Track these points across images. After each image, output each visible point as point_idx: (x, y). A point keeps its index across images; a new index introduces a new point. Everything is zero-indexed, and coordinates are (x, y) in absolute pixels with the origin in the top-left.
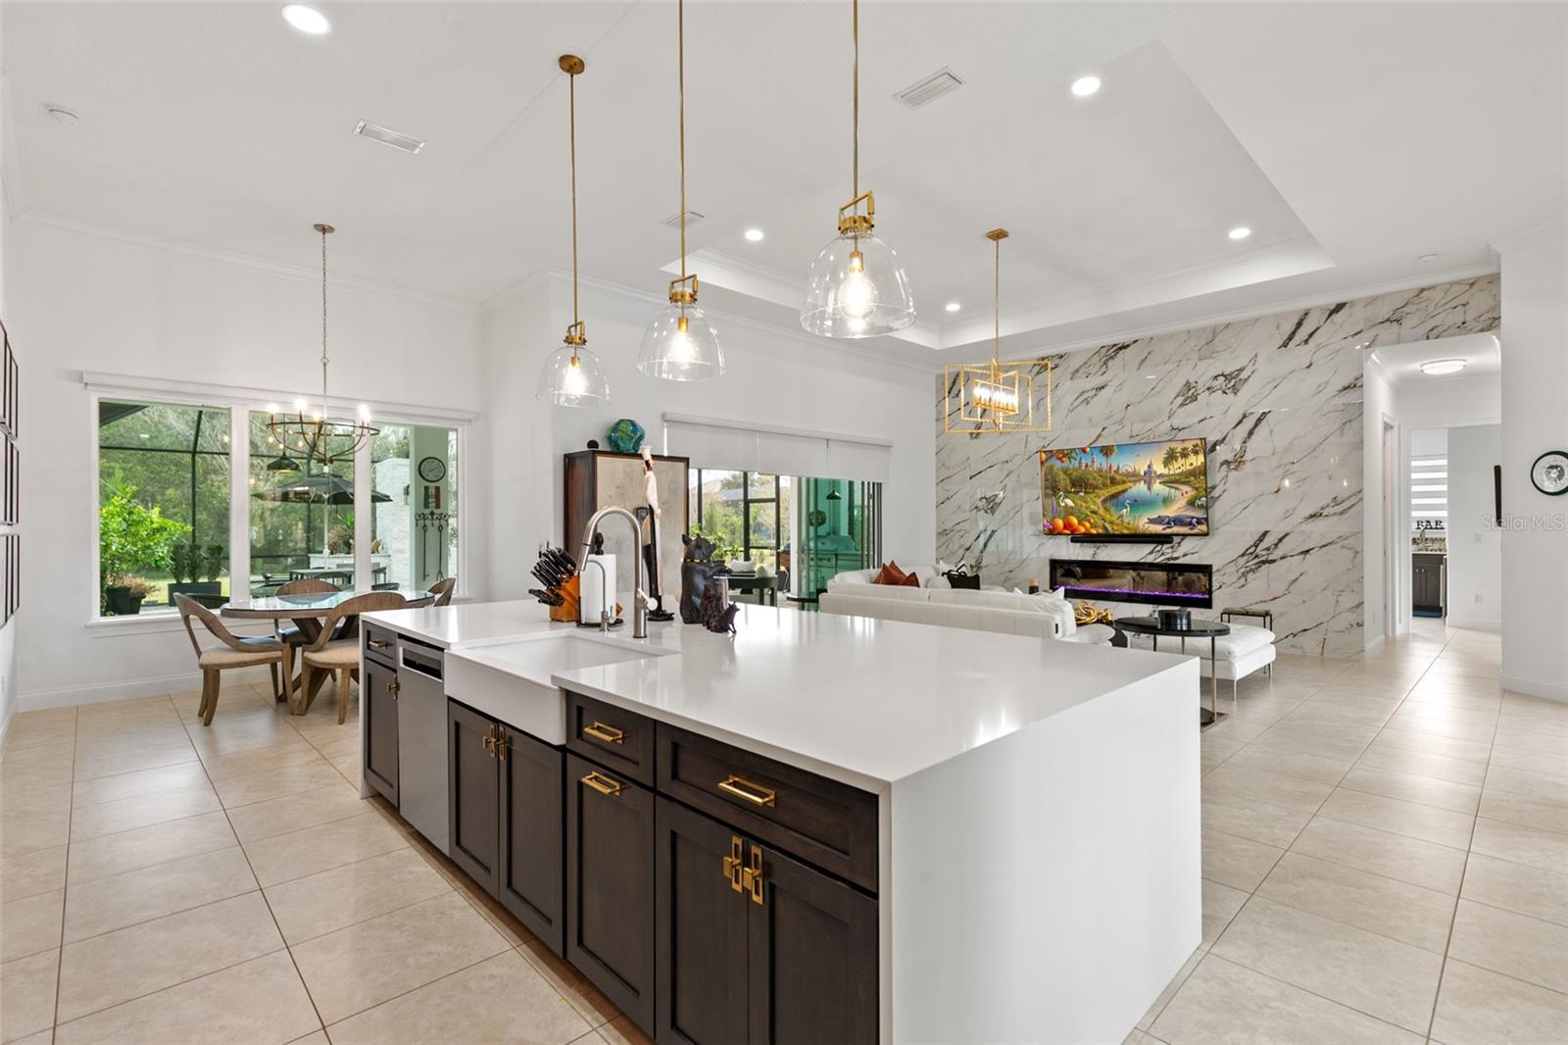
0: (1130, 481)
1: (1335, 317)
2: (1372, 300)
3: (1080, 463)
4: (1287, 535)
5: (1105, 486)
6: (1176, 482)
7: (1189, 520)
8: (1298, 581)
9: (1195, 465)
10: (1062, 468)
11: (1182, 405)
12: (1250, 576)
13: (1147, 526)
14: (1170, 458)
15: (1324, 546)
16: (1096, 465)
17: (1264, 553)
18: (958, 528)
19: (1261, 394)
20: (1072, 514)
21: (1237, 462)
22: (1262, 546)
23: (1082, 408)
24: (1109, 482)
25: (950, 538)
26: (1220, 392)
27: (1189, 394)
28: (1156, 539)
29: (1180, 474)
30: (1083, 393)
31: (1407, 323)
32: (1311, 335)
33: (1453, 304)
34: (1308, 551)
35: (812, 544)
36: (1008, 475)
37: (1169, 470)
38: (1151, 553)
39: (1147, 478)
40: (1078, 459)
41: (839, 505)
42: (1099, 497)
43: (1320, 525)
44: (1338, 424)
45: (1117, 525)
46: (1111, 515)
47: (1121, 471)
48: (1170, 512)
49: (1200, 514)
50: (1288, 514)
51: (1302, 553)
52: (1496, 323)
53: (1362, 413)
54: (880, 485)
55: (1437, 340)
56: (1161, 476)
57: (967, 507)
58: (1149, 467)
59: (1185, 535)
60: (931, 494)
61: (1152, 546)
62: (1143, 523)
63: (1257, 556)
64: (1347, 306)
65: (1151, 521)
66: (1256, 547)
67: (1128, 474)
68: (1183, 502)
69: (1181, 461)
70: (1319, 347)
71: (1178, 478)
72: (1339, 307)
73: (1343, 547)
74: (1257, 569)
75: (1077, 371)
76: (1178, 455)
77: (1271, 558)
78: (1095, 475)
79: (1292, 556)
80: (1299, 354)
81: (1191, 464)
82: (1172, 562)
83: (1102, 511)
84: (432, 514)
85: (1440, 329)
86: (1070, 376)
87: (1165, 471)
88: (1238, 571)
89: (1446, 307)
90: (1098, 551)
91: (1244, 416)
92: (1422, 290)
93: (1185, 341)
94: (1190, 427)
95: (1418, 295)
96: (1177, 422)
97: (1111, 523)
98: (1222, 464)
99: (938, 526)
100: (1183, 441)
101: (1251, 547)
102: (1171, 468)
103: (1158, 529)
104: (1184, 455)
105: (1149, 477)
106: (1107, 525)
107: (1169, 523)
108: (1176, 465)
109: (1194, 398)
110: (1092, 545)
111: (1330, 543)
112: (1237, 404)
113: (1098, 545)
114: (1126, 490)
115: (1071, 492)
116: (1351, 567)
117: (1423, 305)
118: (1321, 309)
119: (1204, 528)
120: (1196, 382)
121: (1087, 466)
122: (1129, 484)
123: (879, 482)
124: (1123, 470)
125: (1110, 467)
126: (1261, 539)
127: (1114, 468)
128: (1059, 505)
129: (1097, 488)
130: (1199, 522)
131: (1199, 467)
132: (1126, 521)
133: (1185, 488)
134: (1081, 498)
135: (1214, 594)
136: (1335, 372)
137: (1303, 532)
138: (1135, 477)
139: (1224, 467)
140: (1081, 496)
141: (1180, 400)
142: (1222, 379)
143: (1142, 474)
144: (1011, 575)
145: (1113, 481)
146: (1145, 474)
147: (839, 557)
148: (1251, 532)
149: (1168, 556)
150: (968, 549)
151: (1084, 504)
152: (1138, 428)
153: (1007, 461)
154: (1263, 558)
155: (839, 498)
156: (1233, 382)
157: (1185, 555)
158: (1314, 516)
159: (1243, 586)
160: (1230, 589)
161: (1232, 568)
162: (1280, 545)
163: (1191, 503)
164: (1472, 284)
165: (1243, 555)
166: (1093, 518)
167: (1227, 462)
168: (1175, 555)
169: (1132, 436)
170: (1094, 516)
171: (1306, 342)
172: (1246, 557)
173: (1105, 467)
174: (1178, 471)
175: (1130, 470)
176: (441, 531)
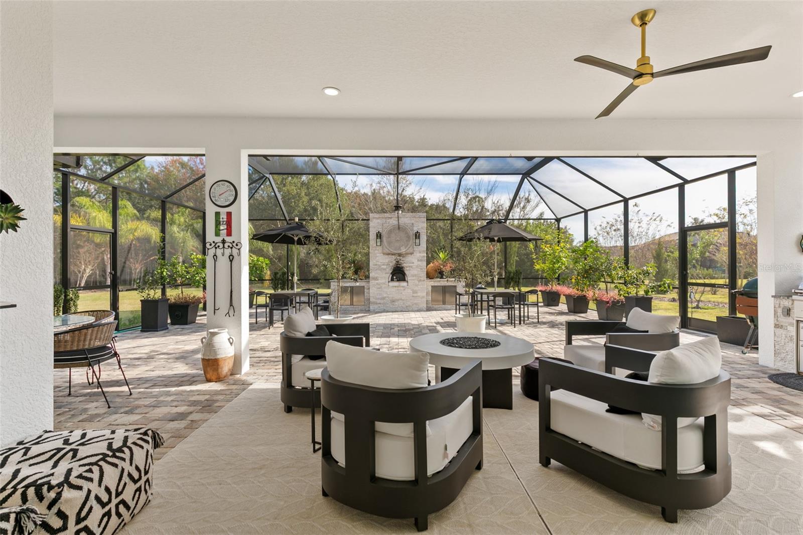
84: (224, 242)
176: (231, 261)
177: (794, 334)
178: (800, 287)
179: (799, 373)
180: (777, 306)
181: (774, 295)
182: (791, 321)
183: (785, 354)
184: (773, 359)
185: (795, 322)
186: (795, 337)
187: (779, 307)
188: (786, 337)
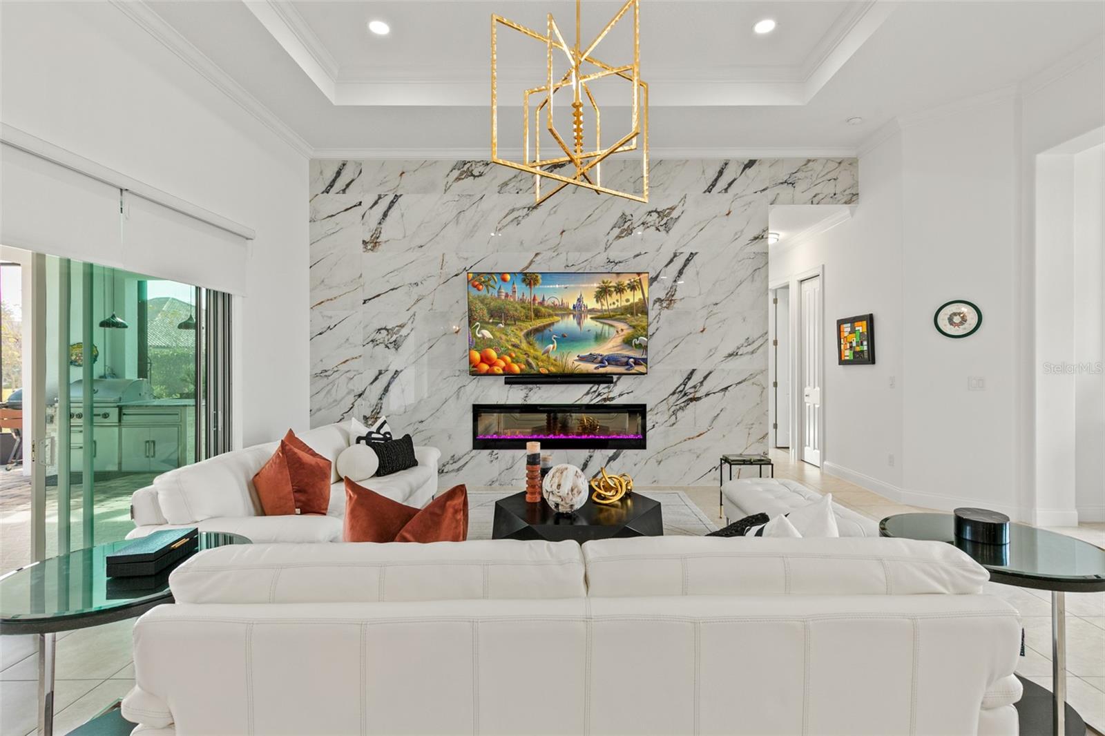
0: (557, 315)
1: (748, 171)
2: (775, 162)
3: (499, 292)
4: (710, 373)
5: (528, 318)
6: (610, 317)
7: (625, 360)
8: (720, 416)
9: (631, 301)
10: (478, 296)
11: (619, 237)
12: (680, 414)
13: (577, 363)
14: (603, 292)
15: (739, 383)
16: (518, 295)
17: (692, 390)
18: (344, 368)
19: (689, 235)
20: (490, 347)
21: (669, 300)
22: (690, 384)
23: (512, 228)
24: (533, 316)
25: (333, 382)
26: (654, 228)
27: (625, 227)
28: (592, 379)
29: (614, 310)
30: (513, 210)
31: (800, 186)
32: (730, 185)
33: (828, 177)
34: (727, 388)
35: (77, 394)
36: (418, 300)
37: (602, 305)
38: (588, 393)
39: (576, 313)
40: (497, 287)
41: (122, 339)
42: (521, 330)
43: (734, 363)
44: (750, 271)
45: (542, 361)
46: (535, 350)
47: (546, 304)
48: (605, 349)
49: (637, 354)
50: (711, 353)
51: (722, 390)
52: (854, 198)
53: (767, 263)
54: (227, 298)
55: (818, 205)
56: (592, 311)
57: (359, 338)
58: (579, 300)
59: (621, 374)
60: (304, 323)
61: (588, 387)
62: (572, 360)
63: (685, 394)
64: (757, 162)
65: (582, 359)
66: (685, 385)
67: (554, 307)
68: (619, 340)
69: (615, 296)
70: (736, 197)
71: (612, 314)
72: (751, 163)
73: (753, 383)
74: (685, 406)
75: (506, 184)
76: (613, 289)
77: (698, 395)
78: (516, 305)
79: (714, 393)
80: (719, 201)
81: (627, 300)
82: (608, 403)
83: (524, 345)
85: (820, 196)
86: (497, 189)
87: (598, 306)
88: (669, 410)
89: (825, 178)
90: (531, 394)
91: (675, 256)
92: (809, 161)
93: (622, 171)
94: (626, 261)
95: (806, 165)
96: (614, 254)
97: (536, 358)
98: (655, 302)
99: (313, 366)
100: (618, 273)
101: (681, 385)
102: (605, 303)
103: (590, 367)
104: (620, 290)
105: (579, 311)
106: (530, 360)
107: (601, 362)
108: (610, 300)
109: (630, 231)
110: (523, 386)
111: (744, 381)
112: (669, 242)
113: (531, 386)
114: (553, 324)
115: (488, 323)
116: (759, 402)
117: (810, 173)
118: (738, 162)
119: (642, 369)
120: (632, 216)
121: (507, 295)
122: (556, 318)
123: (226, 291)
124: (548, 302)
125: (534, 299)
126: (689, 378)
127: (539, 299)
128: (475, 336)
129: (519, 320)
130: (637, 362)
131: (637, 304)
132: (553, 356)
133: (620, 325)
134: (501, 330)
135: (647, 434)
136: (748, 223)
137: (723, 370)
138: (562, 310)
139: (658, 304)
140: (500, 328)
141: (617, 231)
142: (655, 215)
143: (571, 307)
144: (421, 427)
145: (538, 314)
146: (574, 307)
147: (124, 411)
148: (681, 371)
149: (605, 396)
150: (360, 396)
151: (504, 337)
152: (574, 257)
153: (417, 284)
154: (691, 396)
155: (125, 326)
156: (665, 219)
157: (621, 395)
158: (732, 354)
159: (674, 424)
160: (662, 427)
161: (664, 407)
162: (705, 383)
163: (628, 342)
164: (840, 163)
165: (674, 393)
166: (515, 352)
167: (659, 300)
168: (611, 395)
169: (568, 266)
170: (516, 350)
171: (726, 190)
172: (676, 395)
173: (528, 297)
174: (612, 307)
175: (557, 302)
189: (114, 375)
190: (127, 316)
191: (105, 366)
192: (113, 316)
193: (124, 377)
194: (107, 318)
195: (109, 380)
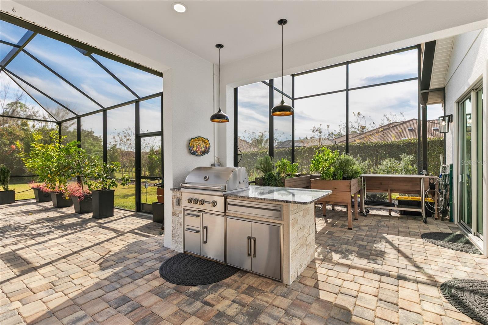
155: (227, 120)
177: (182, 220)
178: (186, 181)
179: (185, 252)
180: (173, 198)
181: (172, 188)
182: (180, 209)
183: (177, 237)
184: (171, 241)
185: (182, 210)
186: (182, 223)
187: (175, 197)
188: (178, 222)
189: (220, 164)
190: (227, 112)
191: (214, 156)
192: (220, 111)
193: (226, 166)
194: (215, 113)
195: (217, 167)
